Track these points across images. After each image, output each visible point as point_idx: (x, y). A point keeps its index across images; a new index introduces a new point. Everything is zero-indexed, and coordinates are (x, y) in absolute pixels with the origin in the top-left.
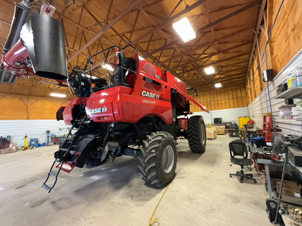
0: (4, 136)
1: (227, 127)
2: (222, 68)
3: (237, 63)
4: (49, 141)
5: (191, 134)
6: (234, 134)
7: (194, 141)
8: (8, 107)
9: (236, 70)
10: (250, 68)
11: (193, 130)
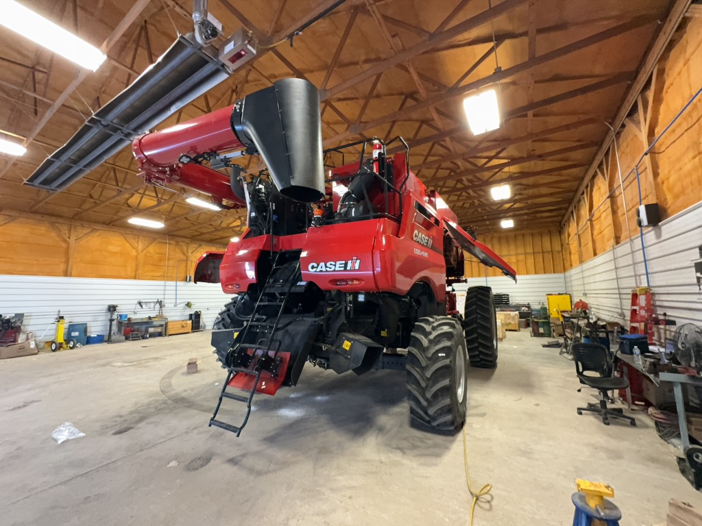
0: (8, 313)
1: (522, 315)
2: (525, 189)
3: (556, 182)
4: (112, 332)
5: (475, 326)
6: (541, 330)
7: (480, 340)
8: (22, 243)
9: (552, 194)
10: (583, 193)
11: (479, 316)
